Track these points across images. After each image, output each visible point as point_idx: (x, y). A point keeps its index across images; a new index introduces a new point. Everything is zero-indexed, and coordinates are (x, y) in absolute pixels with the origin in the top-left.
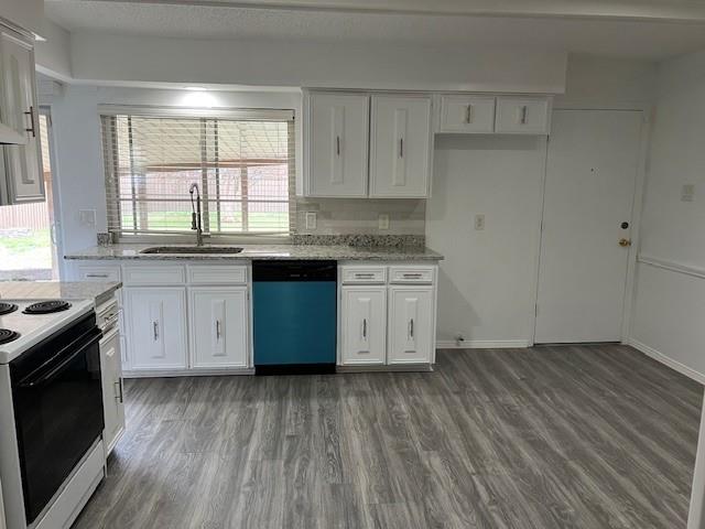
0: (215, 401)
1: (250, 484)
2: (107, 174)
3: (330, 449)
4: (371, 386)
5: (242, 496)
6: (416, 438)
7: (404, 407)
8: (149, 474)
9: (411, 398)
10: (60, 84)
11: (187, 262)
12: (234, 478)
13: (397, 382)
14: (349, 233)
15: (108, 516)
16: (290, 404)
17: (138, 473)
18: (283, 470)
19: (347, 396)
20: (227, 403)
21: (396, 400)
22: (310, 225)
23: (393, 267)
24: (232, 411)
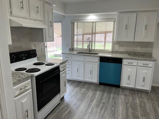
0: (88, 89)
1: (90, 113)
2: (72, 35)
3: (113, 109)
4: (129, 94)
5: (87, 116)
6: (140, 112)
7: (138, 101)
8: (69, 104)
9: (141, 99)
10: (64, 16)
11: (85, 56)
12: (87, 110)
13: (137, 93)
14: (128, 51)
15: (58, 112)
16: (106, 93)
17: (67, 103)
18: (99, 111)
19: (121, 95)
20: (91, 90)
21: (136, 99)
22: (117, 48)
23: (139, 61)
24: (91, 93)
